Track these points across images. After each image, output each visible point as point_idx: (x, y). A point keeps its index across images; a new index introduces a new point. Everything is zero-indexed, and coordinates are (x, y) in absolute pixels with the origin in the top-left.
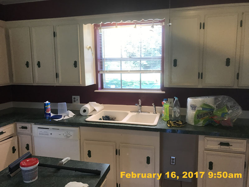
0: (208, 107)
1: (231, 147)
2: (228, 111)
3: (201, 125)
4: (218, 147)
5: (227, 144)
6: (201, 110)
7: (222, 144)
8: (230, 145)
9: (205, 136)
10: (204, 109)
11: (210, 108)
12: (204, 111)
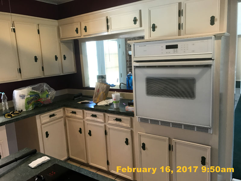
0: (33, 94)
1: (56, 116)
2: (49, 93)
3: (31, 109)
4: (49, 119)
5: (53, 115)
6: (29, 97)
7: (51, 116)
8: (55, 115)
9: (39, 115)
10: (31, 96)
11: (35, 94)
12: (32, 97)
